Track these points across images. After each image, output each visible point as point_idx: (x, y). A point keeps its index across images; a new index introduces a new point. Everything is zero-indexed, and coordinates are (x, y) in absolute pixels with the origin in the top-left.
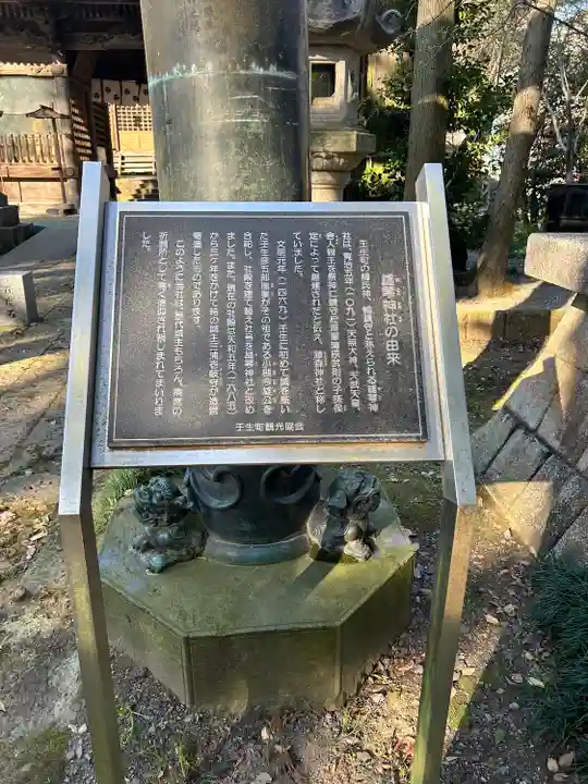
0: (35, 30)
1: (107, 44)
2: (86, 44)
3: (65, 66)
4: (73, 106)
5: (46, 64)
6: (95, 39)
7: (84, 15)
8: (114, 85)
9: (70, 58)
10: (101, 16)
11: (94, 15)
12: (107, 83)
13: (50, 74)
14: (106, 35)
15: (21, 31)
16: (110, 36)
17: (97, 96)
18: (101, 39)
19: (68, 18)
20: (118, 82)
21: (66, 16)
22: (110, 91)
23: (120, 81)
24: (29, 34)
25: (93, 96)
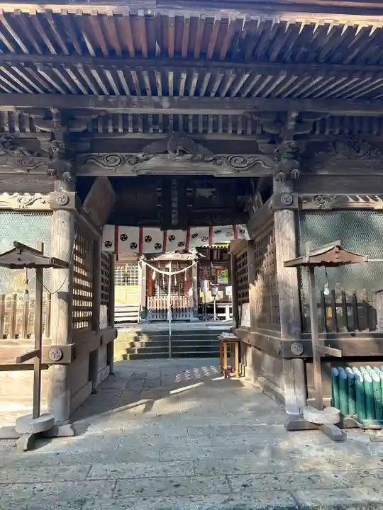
0: (35, 151)
1: (140, 165)
2: (107, 168)
3: (73, 193)
4: (76, 252)
5: (45, 193)
6: (122, 161)
7: (110, 130)
8: (132, 232)
9: (82, 186)
10: (135, 131)
11: (126, 131)
12: (123, 230)
13: (47, 207)
14: (140, 155)
15: (13, 149)
16: (145, 157)
17: (108, 244)
18: (132, 161)
19: (86, 131)
20: (138, 228)
21: (84, 128)
22: (126, 239)
23: (141, 226)
24: (23, 153)
25: (104, 244)
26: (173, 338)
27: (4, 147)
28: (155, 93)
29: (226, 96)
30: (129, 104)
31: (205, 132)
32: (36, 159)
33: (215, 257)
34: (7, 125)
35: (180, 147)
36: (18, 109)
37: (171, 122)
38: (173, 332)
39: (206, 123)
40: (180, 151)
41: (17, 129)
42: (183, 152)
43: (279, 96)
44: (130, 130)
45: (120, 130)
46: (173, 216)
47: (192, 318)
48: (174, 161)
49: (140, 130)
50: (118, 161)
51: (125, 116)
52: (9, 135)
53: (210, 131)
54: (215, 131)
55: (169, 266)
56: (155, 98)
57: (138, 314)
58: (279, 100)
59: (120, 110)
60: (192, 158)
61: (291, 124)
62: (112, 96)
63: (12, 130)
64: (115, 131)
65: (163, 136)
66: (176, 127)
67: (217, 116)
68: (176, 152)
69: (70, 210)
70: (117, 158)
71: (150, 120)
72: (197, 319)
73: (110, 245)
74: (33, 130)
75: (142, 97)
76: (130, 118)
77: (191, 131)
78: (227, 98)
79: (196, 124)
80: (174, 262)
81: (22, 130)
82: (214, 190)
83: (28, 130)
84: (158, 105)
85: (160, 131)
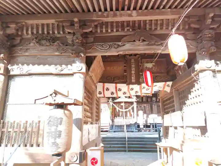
0: (65, 43)
1: (120, 49)
2: (103, 51)
6: (110, 46)
7: (104, 31)
9: (89, 62)
10: (117, 31)
11: (112, 31)
13: (70, 72)
14: (120, 43)
15: (54, 43)
16: (123, 44)
17: (100, 93)
18: (116, 46)
19: (91, 31)
20: (114, 84)
21: (91, 29)
22: (108, 90)
23: (116, 83)
24: (59, 44)
25: (98, 93)
26: (128, 141)
27: (50, 41)
28: (129, 9)
29: (169, 8)
30: (115, 15)
31: (156, 29)
32: (65, 48)
33: (144, 100)
34: (51, 30)
35: (142, 38)
36: (57, 21)
37: (137, 25)
38: (128, 138)
39: (156, 25)
40: (142, 40)
41: (56, 32)
42: (144, 41)
43: (200, 7)
44: (115, 30)
45: (109, 31)
46: (132, 78)
47: (134, 130)
48: (139, 45)
49: (120, 30)
50: (108, 47)
51: (112, 22)
52: (52, 36)
53: (159, 28)
54: (161, 29)
55: (123, 104)
56: (129, 12)
57: (108, 127)
58: (199, 9)
59: (110, 19)
60: (148, 43)
61: (209, 21)
62: (106, 12)
63: (54, 33)
64: (107, 31)
65: (133, 33)
66: (139, 27)
67: (163, 20)
68: (140, 40)
69: (82, 73)
70: (107, 45)
71: (125, 24)
72: (137, 131)
73: (101, 94)
74: (64, 32)
75: (122, 12)
76: (115, 24)
77: (148, 29)
78: (169, 9)
79: (151, 25)
80: (125, 102)
81: (59, 33)
82: (154, 64)
83: (61, 33)
84: (130, 15)
85: (131, 30)
